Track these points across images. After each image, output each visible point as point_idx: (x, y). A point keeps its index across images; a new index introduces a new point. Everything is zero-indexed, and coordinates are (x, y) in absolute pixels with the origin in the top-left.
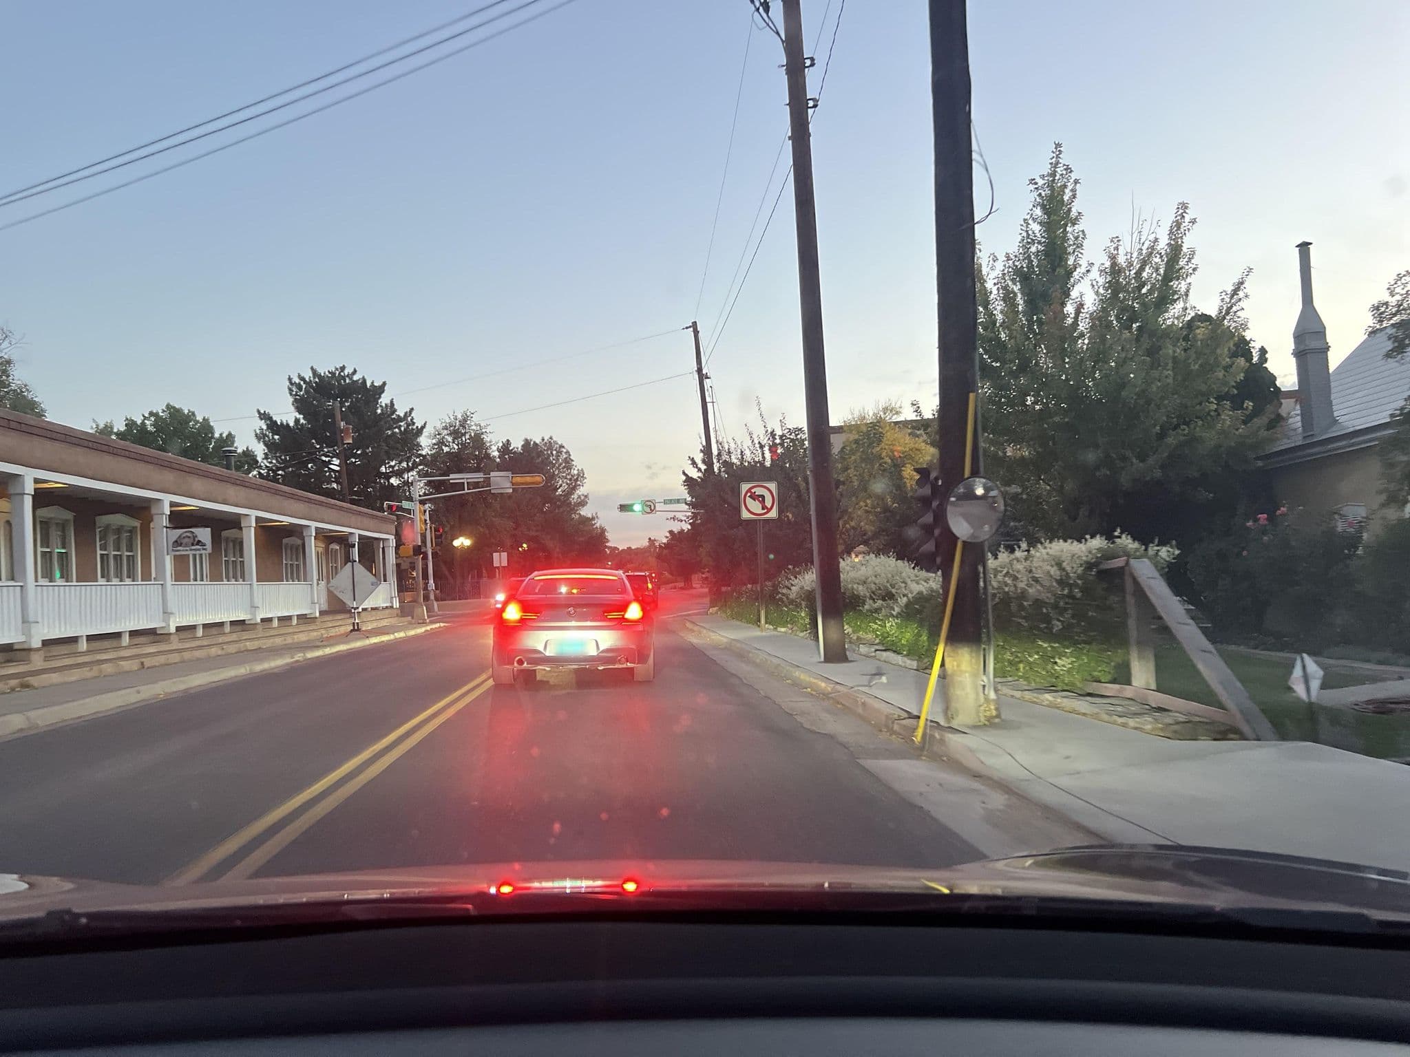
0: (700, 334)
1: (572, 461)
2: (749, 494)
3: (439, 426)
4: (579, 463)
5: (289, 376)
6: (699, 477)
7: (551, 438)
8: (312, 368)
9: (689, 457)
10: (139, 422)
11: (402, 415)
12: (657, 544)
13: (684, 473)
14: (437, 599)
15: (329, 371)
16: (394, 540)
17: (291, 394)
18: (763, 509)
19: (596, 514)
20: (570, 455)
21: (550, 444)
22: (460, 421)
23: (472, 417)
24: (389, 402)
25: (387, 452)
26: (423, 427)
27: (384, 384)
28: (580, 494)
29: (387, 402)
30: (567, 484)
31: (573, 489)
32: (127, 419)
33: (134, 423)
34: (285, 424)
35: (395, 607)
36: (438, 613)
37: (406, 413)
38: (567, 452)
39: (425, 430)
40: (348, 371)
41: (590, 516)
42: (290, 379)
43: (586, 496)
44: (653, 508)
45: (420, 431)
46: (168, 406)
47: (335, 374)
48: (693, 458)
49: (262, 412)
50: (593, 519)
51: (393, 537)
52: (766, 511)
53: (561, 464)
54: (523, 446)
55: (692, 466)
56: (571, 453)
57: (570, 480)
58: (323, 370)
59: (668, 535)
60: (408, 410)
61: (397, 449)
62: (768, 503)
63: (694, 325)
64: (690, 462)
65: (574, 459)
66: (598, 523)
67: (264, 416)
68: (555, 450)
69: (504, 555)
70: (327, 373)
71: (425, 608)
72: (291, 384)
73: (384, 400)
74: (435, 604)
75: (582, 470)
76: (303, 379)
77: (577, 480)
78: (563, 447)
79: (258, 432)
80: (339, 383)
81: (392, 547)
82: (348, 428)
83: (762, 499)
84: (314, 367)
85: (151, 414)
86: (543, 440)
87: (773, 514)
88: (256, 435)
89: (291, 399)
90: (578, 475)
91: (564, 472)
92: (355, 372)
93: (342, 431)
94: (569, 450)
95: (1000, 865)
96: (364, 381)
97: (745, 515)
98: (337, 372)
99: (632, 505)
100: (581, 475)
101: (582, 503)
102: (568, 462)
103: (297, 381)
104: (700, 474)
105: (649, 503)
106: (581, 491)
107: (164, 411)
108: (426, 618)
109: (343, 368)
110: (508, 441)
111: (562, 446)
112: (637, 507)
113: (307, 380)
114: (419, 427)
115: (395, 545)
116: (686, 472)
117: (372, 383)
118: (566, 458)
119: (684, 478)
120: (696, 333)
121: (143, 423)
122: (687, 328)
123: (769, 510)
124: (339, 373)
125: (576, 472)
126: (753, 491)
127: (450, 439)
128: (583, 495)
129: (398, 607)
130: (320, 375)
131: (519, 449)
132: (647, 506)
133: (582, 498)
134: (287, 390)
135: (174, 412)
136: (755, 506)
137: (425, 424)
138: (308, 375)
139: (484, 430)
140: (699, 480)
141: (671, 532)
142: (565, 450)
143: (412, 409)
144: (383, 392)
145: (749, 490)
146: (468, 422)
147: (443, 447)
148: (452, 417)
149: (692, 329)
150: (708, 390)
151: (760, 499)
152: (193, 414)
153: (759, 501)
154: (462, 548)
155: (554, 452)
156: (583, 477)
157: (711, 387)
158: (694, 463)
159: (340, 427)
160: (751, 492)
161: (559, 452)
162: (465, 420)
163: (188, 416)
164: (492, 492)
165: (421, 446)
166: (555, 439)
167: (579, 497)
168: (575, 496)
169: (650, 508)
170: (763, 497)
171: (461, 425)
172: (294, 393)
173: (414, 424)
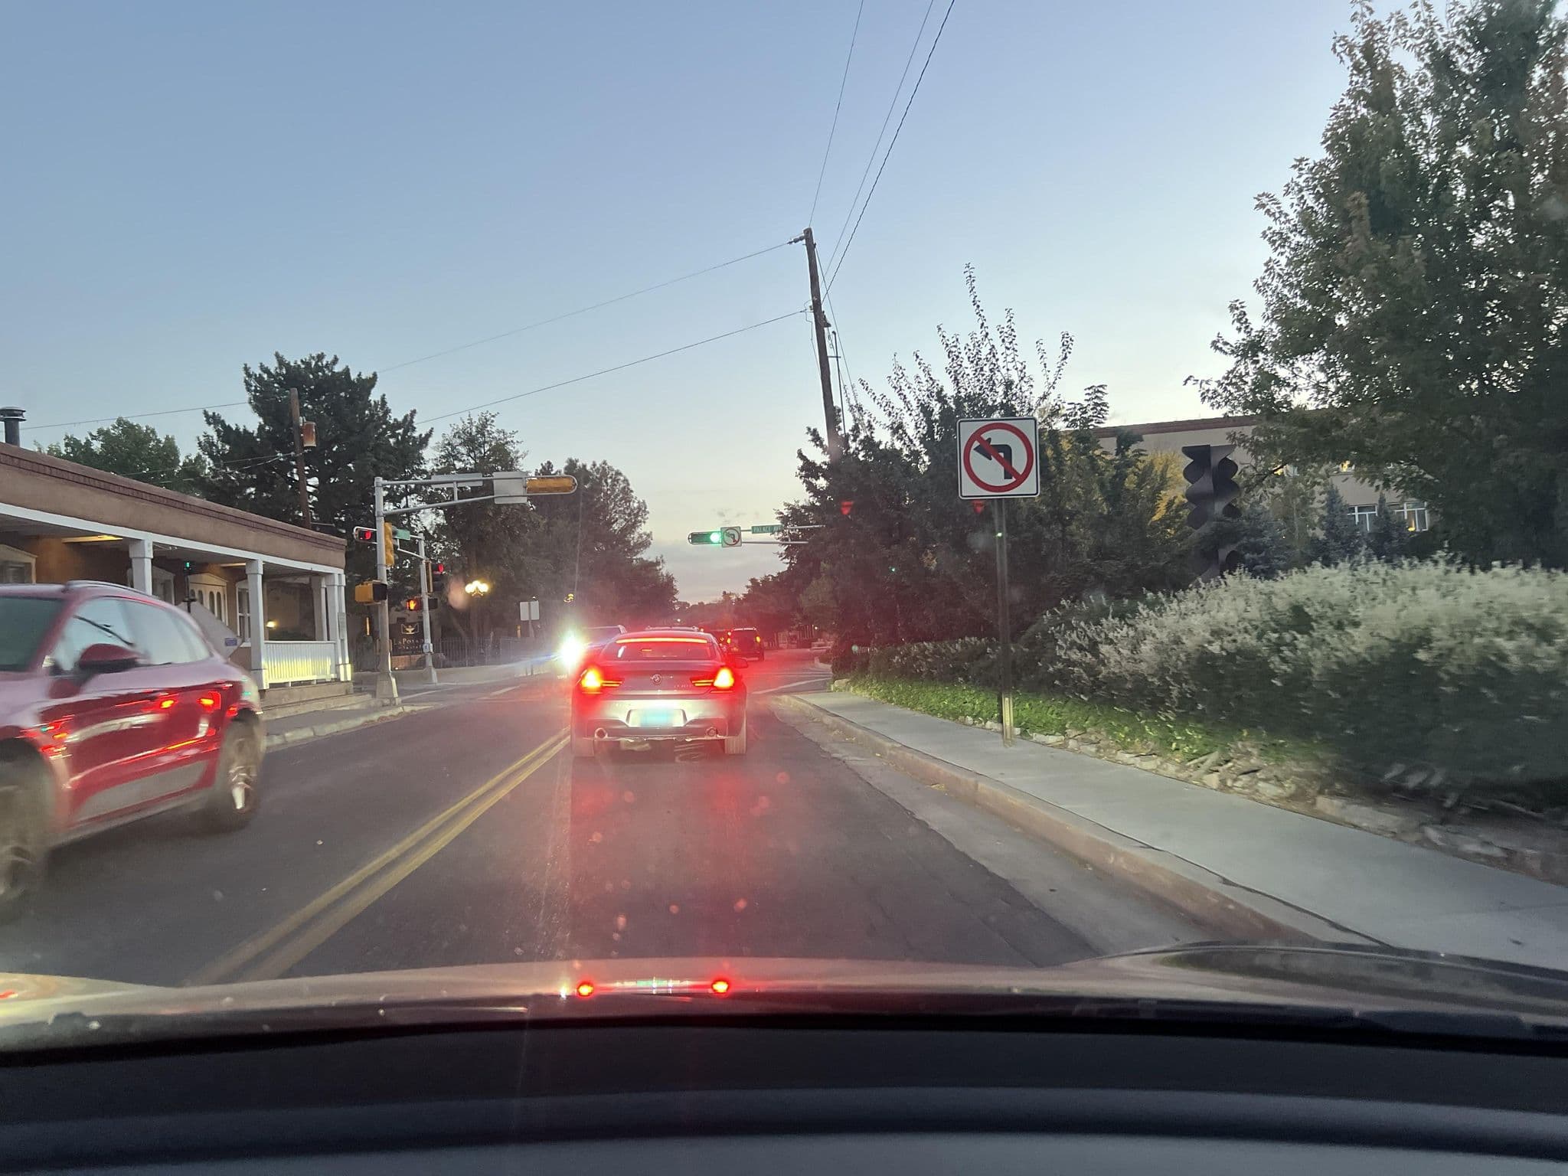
0: (817, 248)
1: (632, 491)
2: (976, 444)
3: (449, 433)
4: (639, 494)
5: (246, 365)
6: (825, 463)
7: (605, 463)
8: (277, 355)
9: (809, 429)
10: (83, 442)
11: (400, 419)
12: (734, 598)
13: (801, 456)
14: (436, 665)
15: (302, 361)
16: (344, 577)
17: (249, 390)
18: (1007, 476)
19: (662, 557)
20: (628, 484)
21: (604, 471)
22: (477, 427)
23: (493, 421)
24: (379, 399)
25: (374, 466)
26: (429, 435)
27: (375, 375)
28: (642, 532)
29: (376, 399)
30: (625, 520)
31: (632, 526)
32: (67, 437)
33: (77, 442)
34: (241, 430)
35: (342, 679)
36: (438, 684)
37: (406, 417)
38: (625, 481)
39: (430, 439)
40: (328, 359)
41: (652, 559)
42: (246, 369)
43: (649, 535)
44: (736, 539)
45: (424, 441)
46: (120, 422)
47: (310, 364)
48: (815, 430)
49: (210, 414)
50: (658, 563)
51: (342, 571)
52: (1014, 479)
53: (618, 495)
54: (566, 468)
55: (813, 444)
56: (630, 482)
57: (629, 515)
58: (293, 358)
59: (750, 584)
60: (409, 413)
61: (390, 462)
62: (1019, 463)
63: (808, 232)
64: (810, 437)
65: (633, 489)
66: (665, 570)
67: (213, 419)
68: (611, 478)
69: (535, 605)
70: (299, 363)
71: (394, 680)
72: (249, 375)
73: (374, 396)
74: (434, 672)
75: (644, 502)
76: (266, 371)
77: (637, 515)
78: (620, 474)
79: (202, 439)
80: (316, 377)
81: (339, 586)
82: (310, 426)
83: (1004, 454)
84: (281, 354)
85: (100, 432)
86: (594, 465)
87: (1030, 486)
88: (200, 443)
89: (247, 396)
90: (639, 508)
91: (622, 505)
92: (335, 360)
93: (301, 430)
94: (628, 478)
95: (1121, 963)
96: (347, 371)
97: (969, 489)
98: (313, 363)
99: (709, 534)
100: (642, 509)
101: (645, 544)
102: (626, 492)
103: (258, 372)
104: (827, 459)
105: (731, 532)
106: (643, 529)
107: (114, 428)
108: (396, 695)
109: (321, 357)
110: (549, 463)
111: (618, 473)
112: (715, 538)
113: (272, 371)
114: (423, 436)
115: (344, 584)
116: (804, 454)
117: (359, 375)
118: (624, 487)
119: (801, 463)
120: (811, 247)
121: (88, 443)
122: (796, 241)
123: (1021, 479)
124: (316, 364)
125: (636, 505)
126: (985, 436)
127: (463, 450)
128: (645, 534)
129: (349, 679)
130: (289, 364)
131: (563, 472)
132: (729, 535)
133: (645, 537)
134: (244, 386)
135: (128, 429)
136: (991, 471)
137: (431, 431)
138: (273, 365)
139: (508, 439)
140: (825, 467)
141: (753, 581)
142: (622, 478)
143: (414, 412)
144: (373, 386)
145: (976, 436)
146: (488, 429)
147: (456, 462)
148: (466, 422)
149: (804, 241)
150: (829, 337)
151: (1002, 454)
152: (153, 432)
153: (999, 459)
154: (477, 594)
155: (609, 481)
156: (644, 511)
157: (834, 332)
158: (816, 438)
159: (299, 423)
160: (981, 440)
161: (615, 481)
162: (484, 426)
163: (147, 434)
164: (497, 502)
165: (423, 459)
166: (609, 464)
167: (640, 536)
168: (636, 535)
169: (734, 538)
170: (1007, 450)
171: (478, 432)
172: (253, 388)
173: (414, 429)
